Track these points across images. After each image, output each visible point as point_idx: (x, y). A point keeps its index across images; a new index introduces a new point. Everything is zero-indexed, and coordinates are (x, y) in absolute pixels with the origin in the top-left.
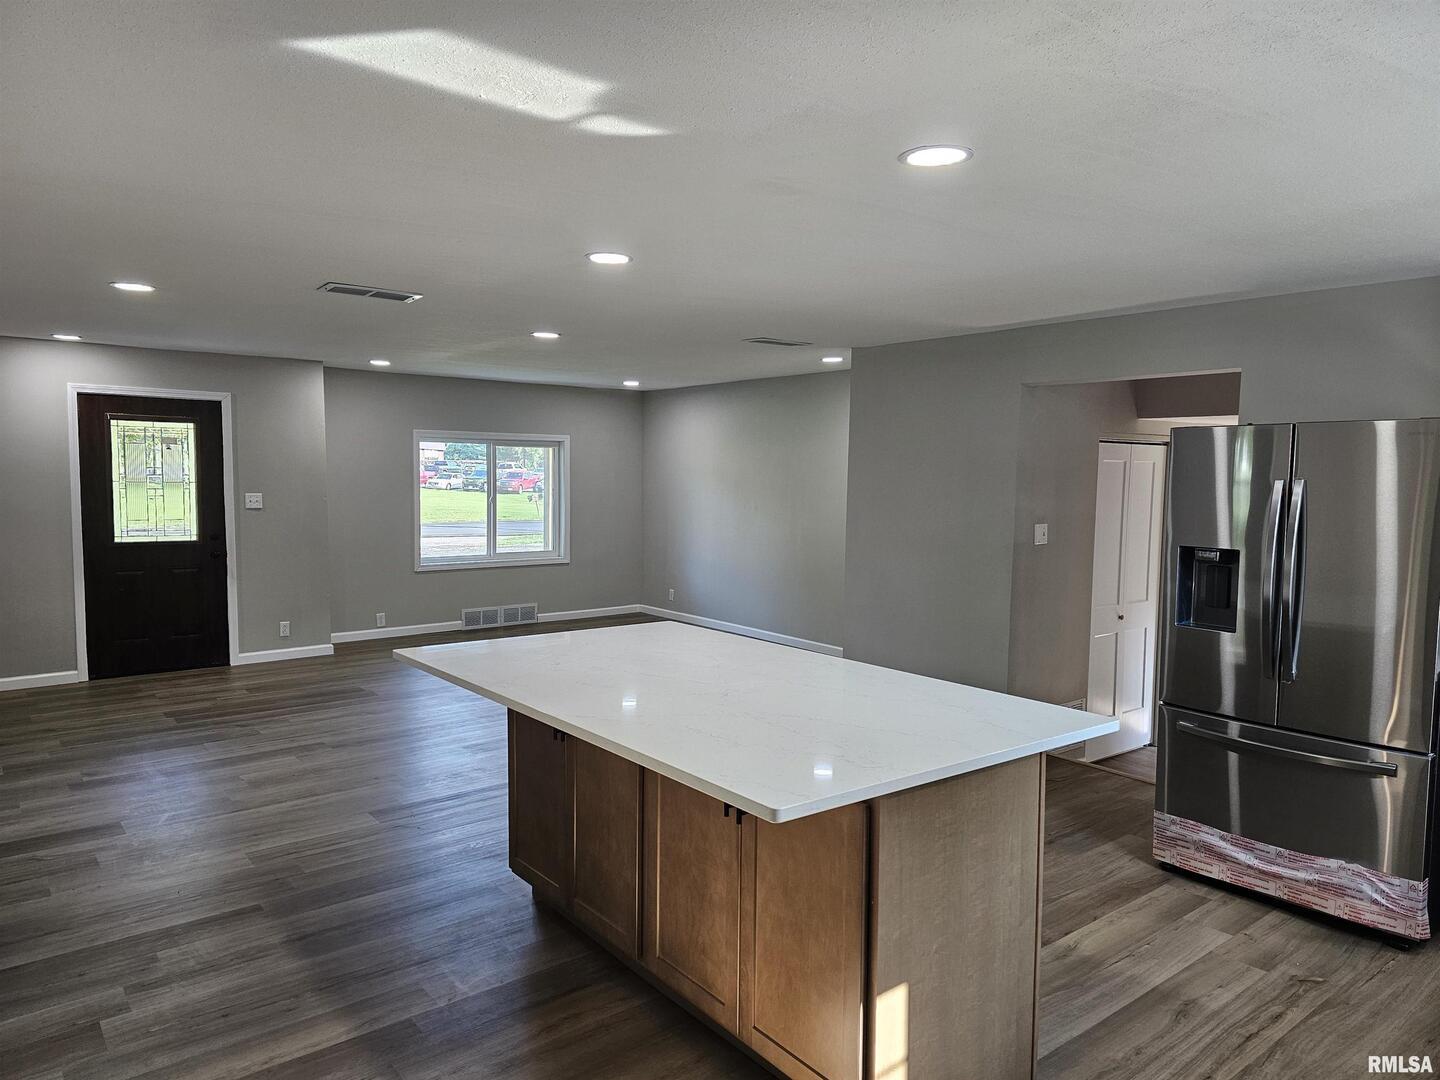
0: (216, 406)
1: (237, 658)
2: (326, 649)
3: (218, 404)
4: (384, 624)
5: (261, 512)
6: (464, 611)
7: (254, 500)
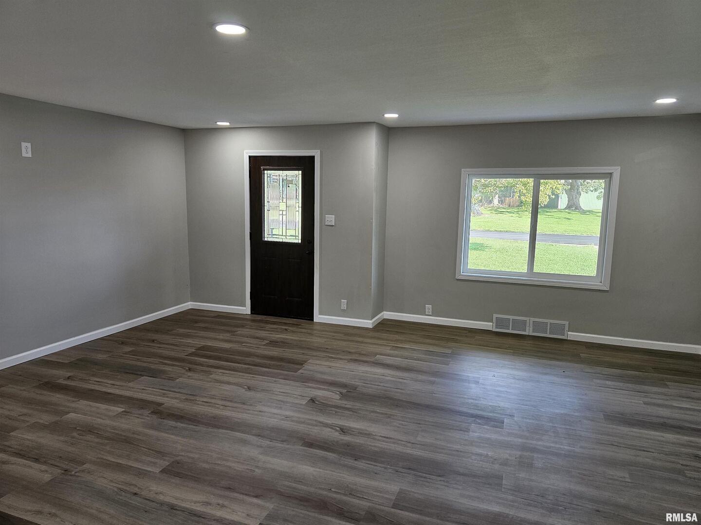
0: (312, 159)
1: (318, 317)
2: (368, 323)
3: (313, 157)
4: (431, 314)
5: (333, 227)
6: (495, 316)
7: (330, 219)
